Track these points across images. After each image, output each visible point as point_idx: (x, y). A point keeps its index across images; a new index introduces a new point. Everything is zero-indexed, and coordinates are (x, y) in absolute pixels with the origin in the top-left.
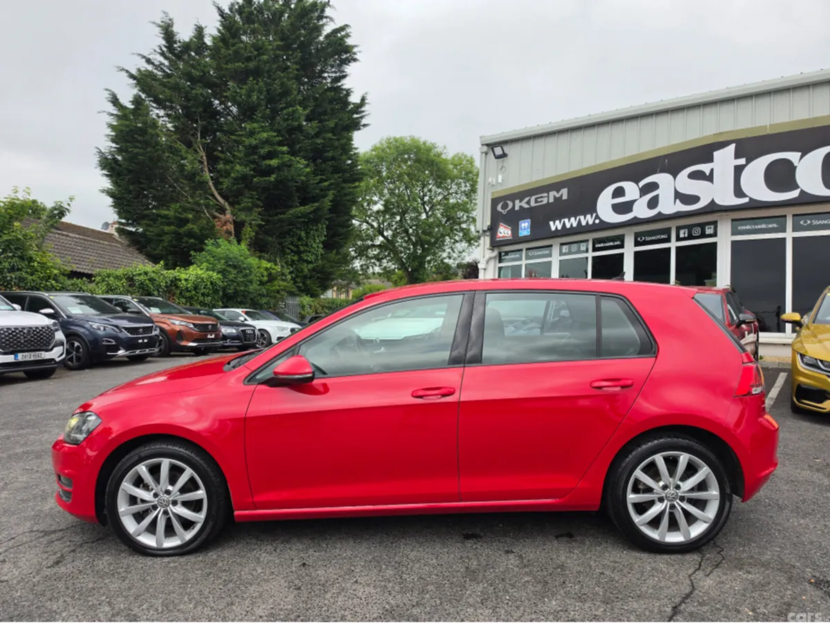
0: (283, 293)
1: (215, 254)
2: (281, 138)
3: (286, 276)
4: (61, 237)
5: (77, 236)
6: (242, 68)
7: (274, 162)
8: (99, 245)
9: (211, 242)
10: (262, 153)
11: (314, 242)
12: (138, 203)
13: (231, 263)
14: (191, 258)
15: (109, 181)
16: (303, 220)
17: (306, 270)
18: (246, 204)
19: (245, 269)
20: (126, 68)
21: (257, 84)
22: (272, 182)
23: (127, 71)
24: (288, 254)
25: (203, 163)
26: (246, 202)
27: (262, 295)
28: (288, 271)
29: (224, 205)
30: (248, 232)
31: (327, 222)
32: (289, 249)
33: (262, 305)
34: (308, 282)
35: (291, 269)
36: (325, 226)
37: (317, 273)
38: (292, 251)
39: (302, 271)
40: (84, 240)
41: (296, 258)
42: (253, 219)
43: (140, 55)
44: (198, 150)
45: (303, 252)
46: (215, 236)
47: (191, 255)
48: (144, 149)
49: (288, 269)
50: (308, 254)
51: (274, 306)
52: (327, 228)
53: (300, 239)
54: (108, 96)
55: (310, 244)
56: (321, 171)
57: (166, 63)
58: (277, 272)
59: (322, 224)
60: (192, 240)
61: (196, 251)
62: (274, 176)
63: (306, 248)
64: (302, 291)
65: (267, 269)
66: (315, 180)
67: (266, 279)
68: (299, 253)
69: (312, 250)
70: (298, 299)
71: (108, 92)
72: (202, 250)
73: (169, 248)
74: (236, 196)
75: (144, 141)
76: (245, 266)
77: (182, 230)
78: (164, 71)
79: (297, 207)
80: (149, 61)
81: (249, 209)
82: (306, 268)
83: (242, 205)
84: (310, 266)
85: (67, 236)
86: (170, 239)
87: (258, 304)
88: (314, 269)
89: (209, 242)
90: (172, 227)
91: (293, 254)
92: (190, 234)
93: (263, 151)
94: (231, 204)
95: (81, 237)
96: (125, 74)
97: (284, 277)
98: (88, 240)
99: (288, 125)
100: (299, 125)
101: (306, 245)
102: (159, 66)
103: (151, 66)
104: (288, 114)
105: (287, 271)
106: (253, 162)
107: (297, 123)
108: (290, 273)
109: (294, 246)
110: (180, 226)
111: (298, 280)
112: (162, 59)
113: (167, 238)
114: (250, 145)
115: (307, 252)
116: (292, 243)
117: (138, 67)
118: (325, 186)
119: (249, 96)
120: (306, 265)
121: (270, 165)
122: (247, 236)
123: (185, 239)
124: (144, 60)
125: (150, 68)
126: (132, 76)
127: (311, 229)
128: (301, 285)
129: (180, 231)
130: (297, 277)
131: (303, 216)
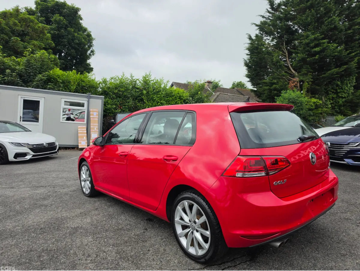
0: (324, 114)
1: (284, 97)
2: (323, 36)
3: (328, 105)
4: (225, 95)
5: (231, 94)
6: (304, 6)
7: (317, 49)
8: (239, 97)
9: (284, 92)
10: (311, 46)
11: (347, 87)
12: (256, 78)
13: (291, 101)
14: (275, 100)
15: (247, 71)
16: (337, 76)
17: (341, 102)
18: (304, 72)
19: (298, 103)
20: (254, 23)
21: (311, 12)
22: (317, 59)
23: (255, 24)
24: (330, 94)
25: (286, 56)
26: (304, 71)
27: (310, 115)
28: (330, 103)
29: (295, 74)
30: (306, 85)
31: (357, 75)
32: (331, 91)
33: (310, 120)
34: (342, 108)
35: (332, 102)
36: (354, 77)
37: (347, 103)
38: (333, 92)
39: (339, 102)
40: (233, 96)
41: (335, 96)
42: (308, 78)
43: (259, 15)
44: (284, 50)
45: (340, 92)
46: (286, 89)
47: (275, 99)
48: (257, 55)
49: (330, 102)
50: (342, 93)
51: (318, 121)
52: (356, 78)
53: (337, 85)
54: (248, 36)
55: (344, 88)
56: (351, 48)
57: (270, 15)
58: (320, 104)
59: (353, 76)
60: (275, 92)
61: (277, 96)
62: (318, 56)
63: (341, 90)
64: (339, 113)
65: (314, 103)
66: (346, 53)
67: (314, 107)
68: (337, 93)
69: (346, 91)
70: (335, 117)
71: (248, 35)
72: (280, 95)
73: (267, 96)
74: (300, 69)
75: (258, 52)
76: (298, 102)
77: (272, 88)
78: (270, 19)
79: (333, 69)
80: (263, 17)
81: (306, 74)
82: (341, 101)
83: (302, 73)
84: (344, 100)
85: (227, 95)
86: (267, 92)
87: (308, 120)
88: (346, 101)
89: (283, 92)
90: (268, 87)
91: (333, 94)
92: (275, 89)
93: (312, 45)
94: (298, 73)
95: (232, 95)
96: (254, 25)
97: (327, 106)
98: (235, 96)
99: (328, 28)
100: (334, 26)
101: (342, 89)
102: (268, 18)
103: (264, 18)
104: (328, 22)
105: (328, 103)
106: (308, 51)
107: (333, 26)
108: (331, 104)
109: (333, 89)
110: (271, 86)
111: (336, 107)
112: (268, 14)
113: (266, 92)
114: (306, 43)
115: (342, 92)
116: (332, 88)
117: (260, 21)
118: (352, 55)
119: (307, 19)
120: (341, 99)
121: (315, 51)
122: (305, 87)
123: (273, 92)
124: (261, 17)
125: (264, 19)
126: (257, 25)
127: (345, 80)
128: (338, 110)
129: (271, 88)
130: (336, 106)
131: (337, 73)
